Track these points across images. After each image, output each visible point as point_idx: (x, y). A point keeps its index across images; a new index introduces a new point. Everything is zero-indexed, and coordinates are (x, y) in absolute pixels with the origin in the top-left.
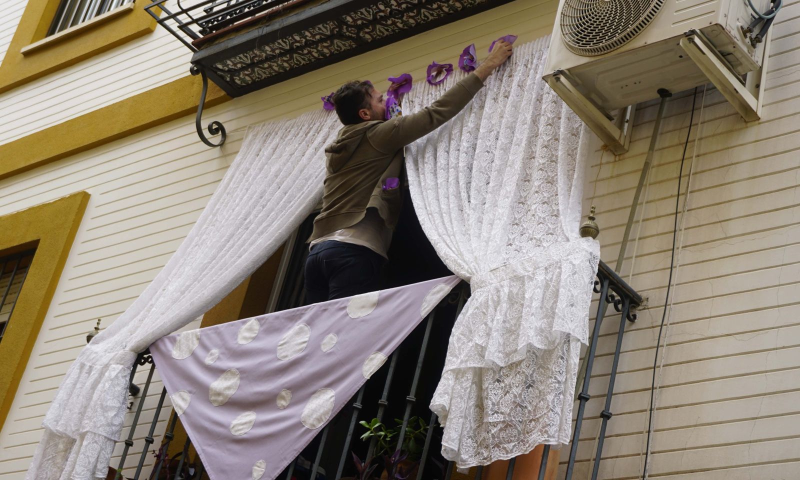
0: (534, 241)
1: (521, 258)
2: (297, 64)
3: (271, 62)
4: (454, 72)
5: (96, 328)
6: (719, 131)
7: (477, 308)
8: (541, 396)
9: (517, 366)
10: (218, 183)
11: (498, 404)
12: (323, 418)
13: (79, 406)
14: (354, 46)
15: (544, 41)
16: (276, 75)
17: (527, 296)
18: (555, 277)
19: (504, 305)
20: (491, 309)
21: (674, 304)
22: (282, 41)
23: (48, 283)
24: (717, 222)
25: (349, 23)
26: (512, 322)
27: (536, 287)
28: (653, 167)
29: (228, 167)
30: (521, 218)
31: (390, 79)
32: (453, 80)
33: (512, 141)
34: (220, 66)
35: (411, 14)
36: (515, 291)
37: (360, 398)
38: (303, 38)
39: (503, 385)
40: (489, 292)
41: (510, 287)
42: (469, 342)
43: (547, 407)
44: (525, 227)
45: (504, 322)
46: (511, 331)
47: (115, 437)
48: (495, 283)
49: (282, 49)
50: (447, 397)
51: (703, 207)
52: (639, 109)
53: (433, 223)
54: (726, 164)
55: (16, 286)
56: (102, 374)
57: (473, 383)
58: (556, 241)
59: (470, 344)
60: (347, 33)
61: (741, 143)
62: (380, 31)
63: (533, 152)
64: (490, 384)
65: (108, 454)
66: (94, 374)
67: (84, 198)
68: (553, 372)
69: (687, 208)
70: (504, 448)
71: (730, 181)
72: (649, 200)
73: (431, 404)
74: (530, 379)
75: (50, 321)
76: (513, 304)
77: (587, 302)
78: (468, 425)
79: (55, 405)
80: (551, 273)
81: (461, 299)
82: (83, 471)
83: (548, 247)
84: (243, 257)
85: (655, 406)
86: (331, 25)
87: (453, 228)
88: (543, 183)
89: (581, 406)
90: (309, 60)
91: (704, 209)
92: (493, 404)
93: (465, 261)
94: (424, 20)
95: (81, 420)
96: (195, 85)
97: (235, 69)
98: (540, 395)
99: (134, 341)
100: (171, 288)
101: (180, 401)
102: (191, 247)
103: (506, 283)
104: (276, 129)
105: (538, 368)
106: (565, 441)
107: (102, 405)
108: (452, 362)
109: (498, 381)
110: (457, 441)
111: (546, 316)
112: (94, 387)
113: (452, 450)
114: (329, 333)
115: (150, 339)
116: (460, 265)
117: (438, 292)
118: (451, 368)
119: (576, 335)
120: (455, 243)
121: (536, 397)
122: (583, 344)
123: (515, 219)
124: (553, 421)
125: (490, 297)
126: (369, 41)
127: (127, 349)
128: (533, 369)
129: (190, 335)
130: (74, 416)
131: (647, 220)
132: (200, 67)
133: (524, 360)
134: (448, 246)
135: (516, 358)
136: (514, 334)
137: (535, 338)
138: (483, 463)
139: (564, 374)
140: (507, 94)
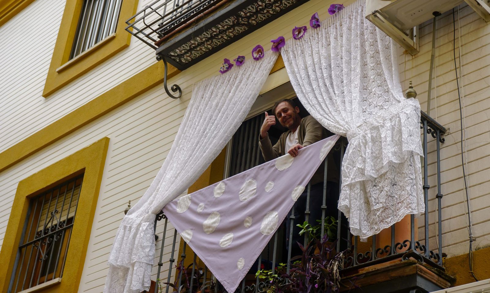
0: (378, 107)
1: (373, 117)
2: (215, 45)
3: (201, 46)
4: (308, 30)
5: (129, 206)
6: (472, 29)
7: (354, 148)
8: (403, 189)
9: (384, 175)
10: (182, 117)
11: (378, 198)
12: (273, 227)
13: (128, 249)
14: (247, 29)
15: (357, 3)
16: (204, 53)
17: (382, 136)
18: (397, 123)
19: (370, 144)
20: (363, 148)
21: (466, 128)
22: (206, 33)
23: (95, 190)
24: (481, 79)
25: (242, 16)
26: (377, 152)
27: (387, 130)
28: (436, 58)
29: (186, 108)
30: (367, 97)
31: (272, 41)
32: (308, 34)
33: (351, 58)
34: (172, 54)
35: (277, 5)
36: (374, 135)
37: (293, 212)
38: (217, 29)
39: (378, 187)
40: (359, 138)
41: (371, 133)
42: (353, 168)
43: (408, 194)
44: (370, 101)
45: (372, 153)
46: (377, 157)
47: (151, 262)
48: (362, 133)
49: (206, 37)
50: (347, 200)
51: (471, 73)
52: (421, 28)
53: (315, 110)
54: (479, 47)
55: (76, 196)
56: (137, 229)
57: (361, 190)
58: (392, 104)
59: (355, 169)
60: (242, 22)
61: (485, 33)
62: (261, 18)
63: (365, 62)
64: (371, 188)
65: (149, 273)
66: (133, 230)
67: (106, 141)
68: (407, 174)
69: (462, 75)
70: (386, 222)
71: (484, 55)
72: (438, 75)
73: (338, 206)
74: (393, 181)
75: (99, 210)
76: (375, 143)
77: (418, 133)
78: (363, 214)
79: (114, 251)
80: (394, 121)
81: (342, 147)
82: (137, 284)
83: (388, 108)
84: (207, 152)
85: (468, 185)
86: (232, 19)
87: (329, 110)
88: (376, 76)
89: (426, 192)
90: (222, 41)
91: (472, 73)
92: (375, 199)
93: (340, 126)
94: (285, 7)
95: (130, 257)
96: (159, 69)
97: (181, 54)
98: (401, 188)
99: (153, 208)
100: (168, 176)
101: (187, 235)
102: (175, 153)
103: (368, 132)
104: (211, 82)
105: (397, 174)
106: (423, 211)
107: (141, 245)
108: (346, 181)
109: (375, 186)
110: (358, 224)
111: (396, 145)
112: (134, 237)
113: (356, 229)
114: (268, 182)
115: (162, 205)
116: (338, 128)
117: (328, 145)
118: (346, 184)
119: (417, 152)
120: (332, 117)
121: (399, 190)
122: (421, 156)
123: (364, 98)
124: (413, 201)
125: (361, 141)
126: (255, 24)
127: (150, 213)
128: (394, 175)
129: (185, 199)
130: (126, 255)
131: (439, 86)
132: (161, 56)
133: (388, 171)
134: (329, 120)
135: (383, 171)
136: (379, 159)
137: (392, 157)
138: (376, 233)
139: (414, 174)
140: (341, 35)
